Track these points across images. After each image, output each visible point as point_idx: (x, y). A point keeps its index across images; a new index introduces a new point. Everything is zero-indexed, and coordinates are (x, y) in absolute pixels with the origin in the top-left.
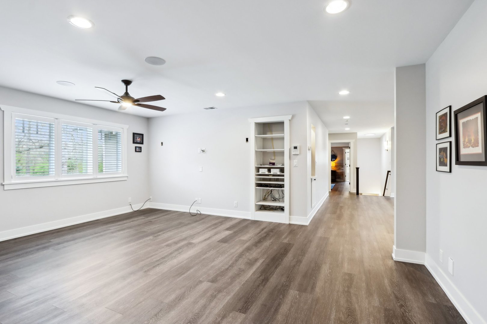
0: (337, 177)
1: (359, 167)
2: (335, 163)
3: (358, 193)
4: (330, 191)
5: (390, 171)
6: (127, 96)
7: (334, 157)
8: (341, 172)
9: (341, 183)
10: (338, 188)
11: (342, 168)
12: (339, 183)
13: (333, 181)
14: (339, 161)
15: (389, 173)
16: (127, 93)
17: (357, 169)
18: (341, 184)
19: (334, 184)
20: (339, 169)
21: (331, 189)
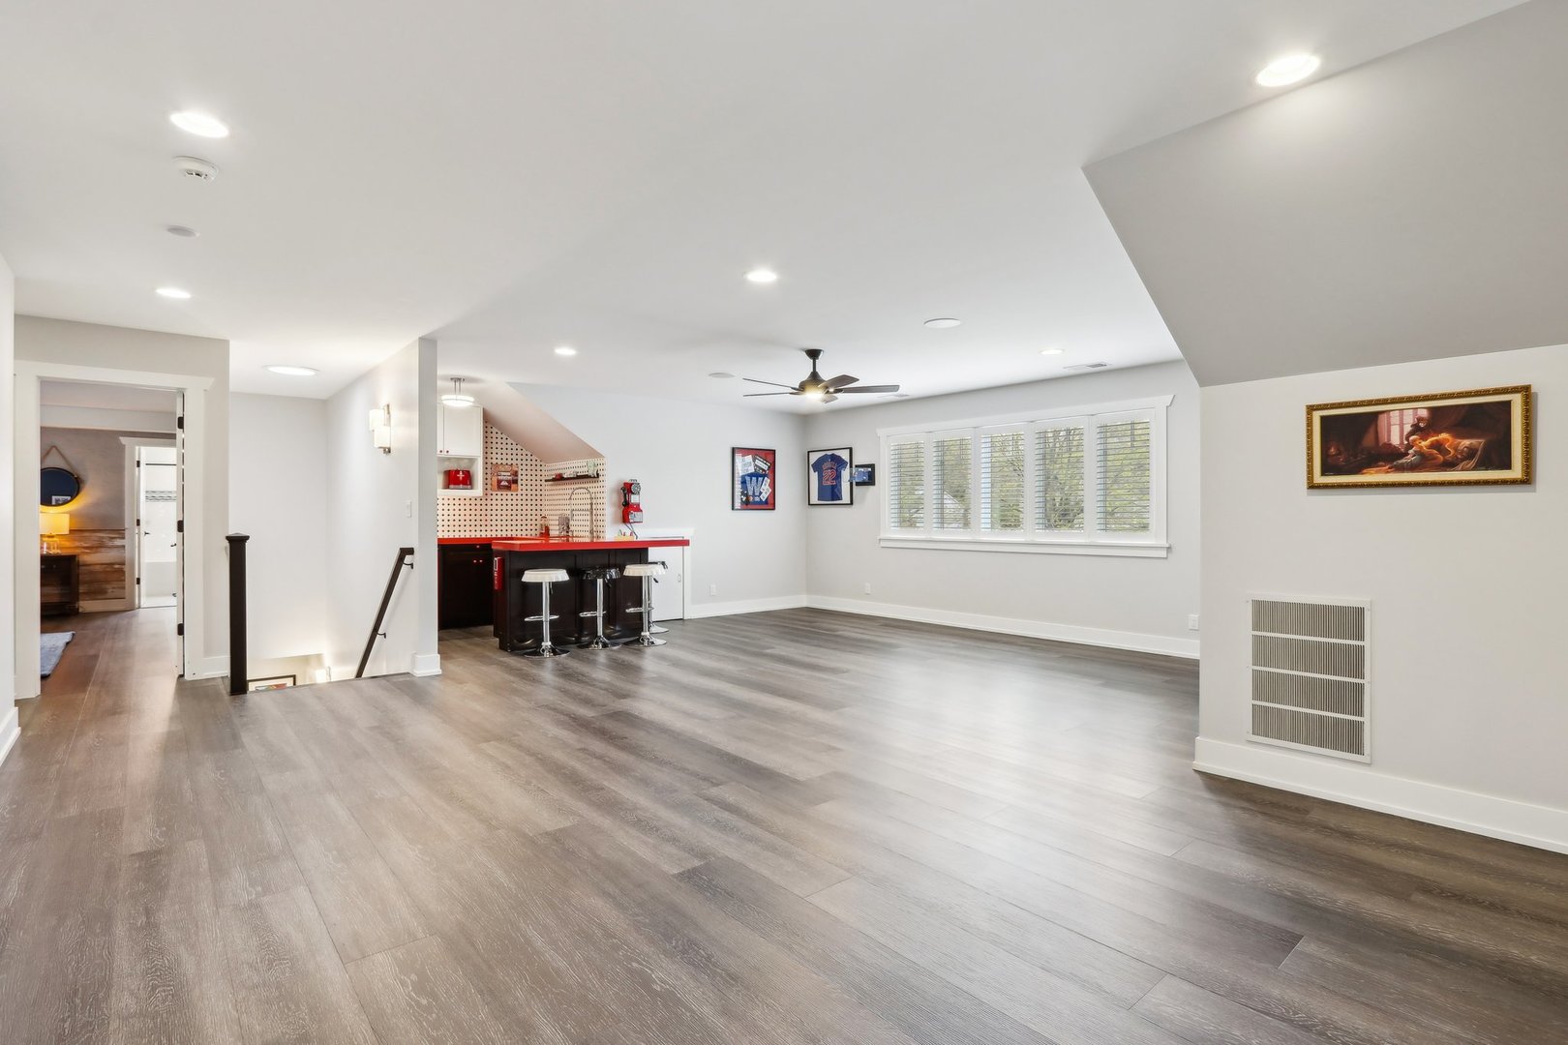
0: (82, 589)
1: (243, 533)
2: (72, 515)
3: (238, 683)
4: (33, 689)
5: (410, 551)
7: (58, 484)
8: (113, 564)
9: (113, 620)
10: (95, 657)
11: (118, 542)
12: (99, 622)
13: (55, 614)
14: (96, 505)
15: (408, 559)
17: (237, 546)
18: (116, 630)
19: (66, 637)
20: (100, 546)
21: (44, 677)
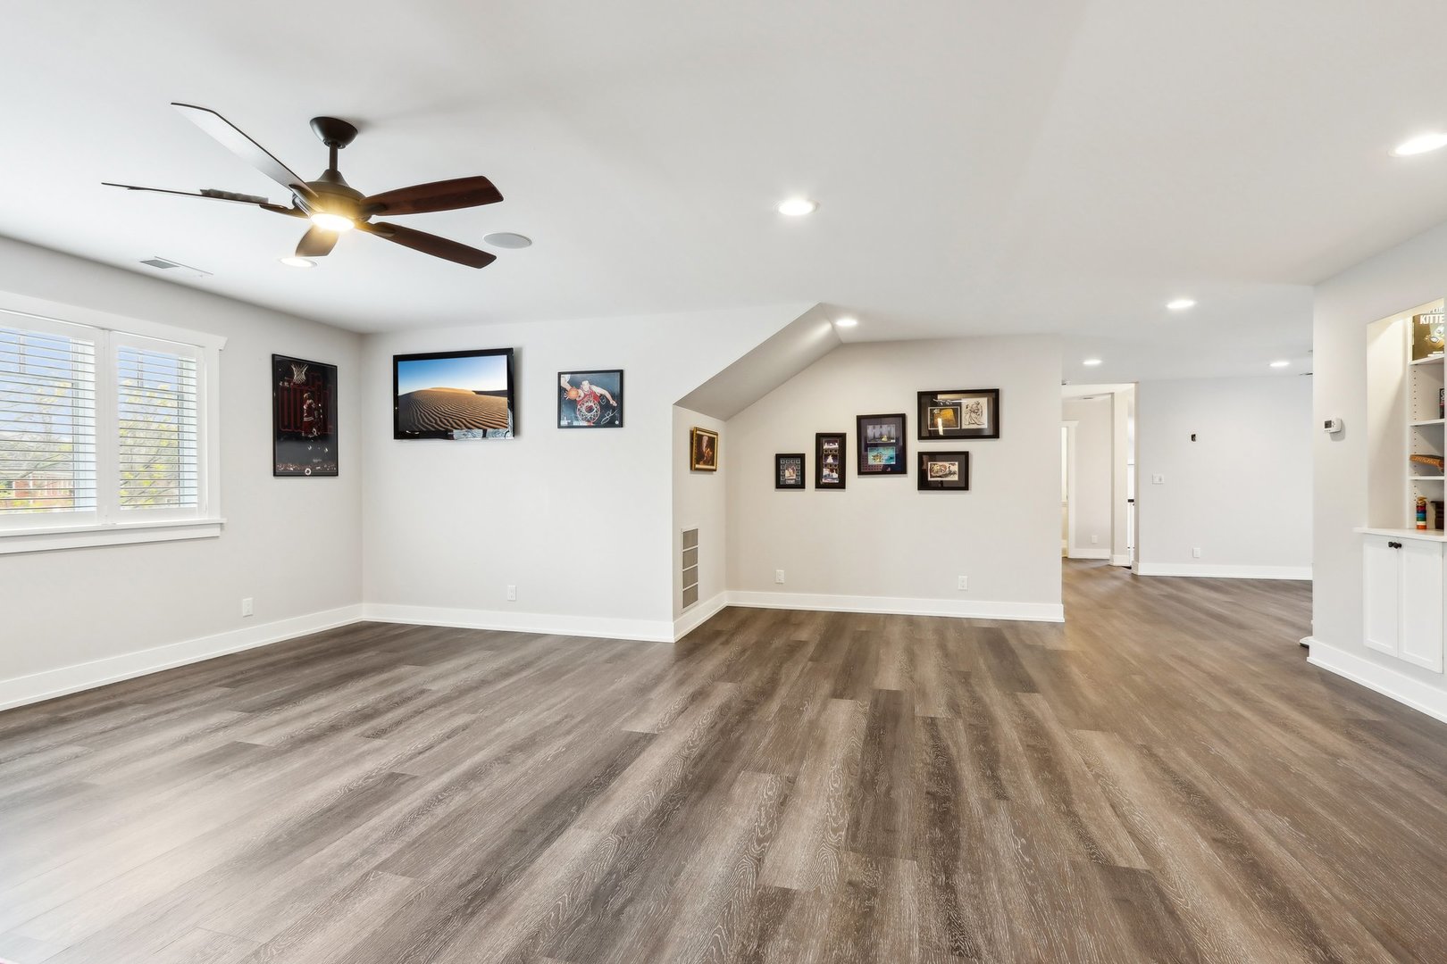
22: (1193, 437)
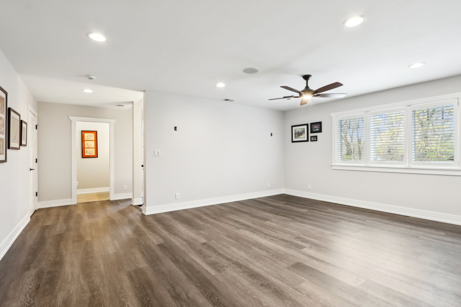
6: (307, 89)
16: (307, 87)
22: (175, 128)
